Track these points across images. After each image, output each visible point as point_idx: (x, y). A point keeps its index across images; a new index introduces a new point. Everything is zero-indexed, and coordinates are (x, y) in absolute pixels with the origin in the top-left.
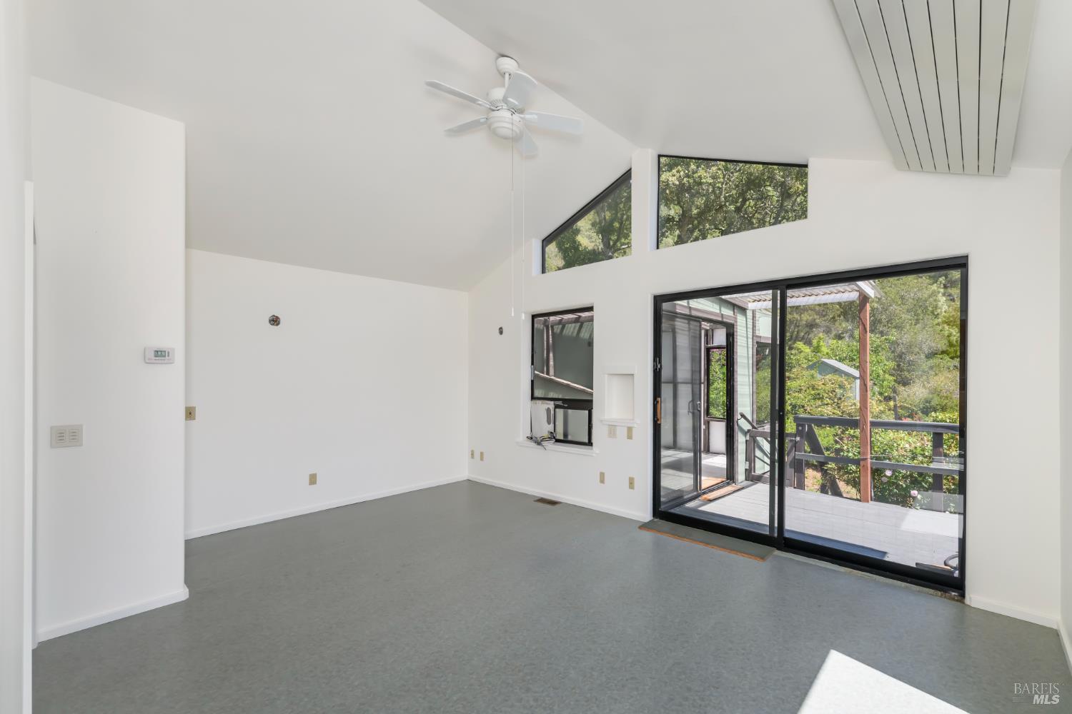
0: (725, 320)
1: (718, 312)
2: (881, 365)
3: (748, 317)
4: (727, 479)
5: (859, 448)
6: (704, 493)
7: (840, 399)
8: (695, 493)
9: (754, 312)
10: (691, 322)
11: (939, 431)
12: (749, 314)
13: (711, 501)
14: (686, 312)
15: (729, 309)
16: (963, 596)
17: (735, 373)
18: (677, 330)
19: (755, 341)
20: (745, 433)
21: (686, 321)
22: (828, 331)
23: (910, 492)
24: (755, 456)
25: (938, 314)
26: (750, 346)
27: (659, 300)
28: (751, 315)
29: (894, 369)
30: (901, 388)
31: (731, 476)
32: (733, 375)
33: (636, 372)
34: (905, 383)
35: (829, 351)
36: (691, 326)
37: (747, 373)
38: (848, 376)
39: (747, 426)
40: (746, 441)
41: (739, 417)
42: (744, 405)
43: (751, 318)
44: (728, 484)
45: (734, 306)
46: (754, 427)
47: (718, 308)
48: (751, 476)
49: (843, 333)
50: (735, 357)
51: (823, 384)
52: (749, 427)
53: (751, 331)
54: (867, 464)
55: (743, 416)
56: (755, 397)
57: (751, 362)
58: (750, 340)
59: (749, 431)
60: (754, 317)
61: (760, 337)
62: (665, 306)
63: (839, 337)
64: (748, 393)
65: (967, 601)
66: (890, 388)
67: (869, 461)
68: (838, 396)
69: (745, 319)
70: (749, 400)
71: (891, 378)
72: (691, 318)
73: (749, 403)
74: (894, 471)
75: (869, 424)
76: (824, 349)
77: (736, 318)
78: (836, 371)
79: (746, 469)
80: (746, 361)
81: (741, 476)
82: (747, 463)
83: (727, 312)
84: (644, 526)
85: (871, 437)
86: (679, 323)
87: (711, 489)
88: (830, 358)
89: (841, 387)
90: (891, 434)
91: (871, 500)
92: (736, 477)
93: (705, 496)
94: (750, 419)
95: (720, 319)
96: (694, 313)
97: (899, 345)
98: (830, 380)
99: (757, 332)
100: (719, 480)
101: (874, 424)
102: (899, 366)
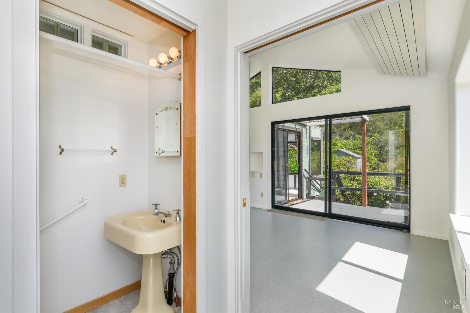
0: (298, 130)
1: (295, 127)
2: (371, 152)
3: (307, 129)
4: (299, 197)
5: (362, 185)
6: (290, 202)
7: (349, 168)
8: (286, 201)
9: (309, 127)
10: (284, 132)
11: (399, 176)
12: (308, 127)
13: (293, 204)
14: (283, 128)
15: (299, 126)
16: (409, 232)
17: (302, 153)
18: (279, 135)
19: (310, 139)
20: (307, 179)
21: (282, 131)
22: (341, 136)
23: (386, 203)
24: (311, 188)
25: (403, 127)
26: (308, 141)
27: (273, 124)
28: (309, 128)
29: (377, 154)
30: (382, 164)
31: (300, 196)
32: (301, 154)
33: (264, 152)
34: (384, 161)
35: (342, 145)
36: (284, 134)
37: (307, 153)
38: (354, 157)
39: (307, 175)
40: (307, 182)
41: (304, 171)
42: (306, 166)
43: (308, 129)
44: (299, 199)
45: (301, 124)
46: (310, 176)
47: (295, 126)
48: (309, 197)
49: (349, 136)
50: (302, 146)
51: (340, 161)
52: (308, 176)
53: (308, 135)
54: (365, 190)
55: (306, 171)
56: (310, 163)
57: (308, 148)
58: (308, 139)
59: (308, 177)
60: (309, 129)
61: (313, 137)
62: (276, 126)
63: (347, 138)
64: (307, 161)
65: (411, 232)
66: (375, 163)
67: (366, 189)
68: (348, 167)
69: (306, 130)
70: (308, 164)
71: (376, 159)
72: (284, 130)
73: (308, 166)
74: (378, 194)
75: (366, 174)
76: (339, 145)
77: (302, 130)
78: (346, 154)
79: (307, 194)
80: (306, 148)
81: (305, 196)
82: (308, 191)
83: (298, 127)
84: (268, 211)
85: (367, 180)
86: (280, 132)
87: (293, 200)
88: (342, 148)
89: (349, 162)
90: (377, 178)
91: (367, 206)
92: (303, 196)
93: (290, 203)
94: (309, 172)
95: (296, 130)
96: (285, 128)
97: (380, 142)
98: (343, 159)
99: (311, 135)
100: (295, 198)
101: (368, 174)
102: (380, 153)
